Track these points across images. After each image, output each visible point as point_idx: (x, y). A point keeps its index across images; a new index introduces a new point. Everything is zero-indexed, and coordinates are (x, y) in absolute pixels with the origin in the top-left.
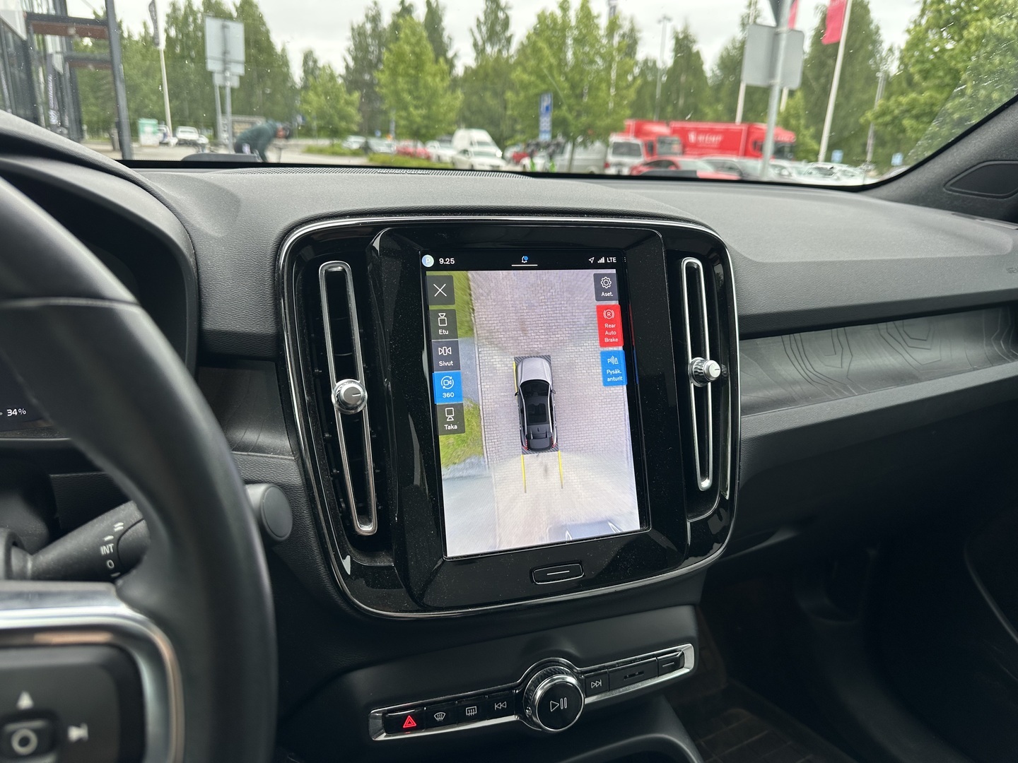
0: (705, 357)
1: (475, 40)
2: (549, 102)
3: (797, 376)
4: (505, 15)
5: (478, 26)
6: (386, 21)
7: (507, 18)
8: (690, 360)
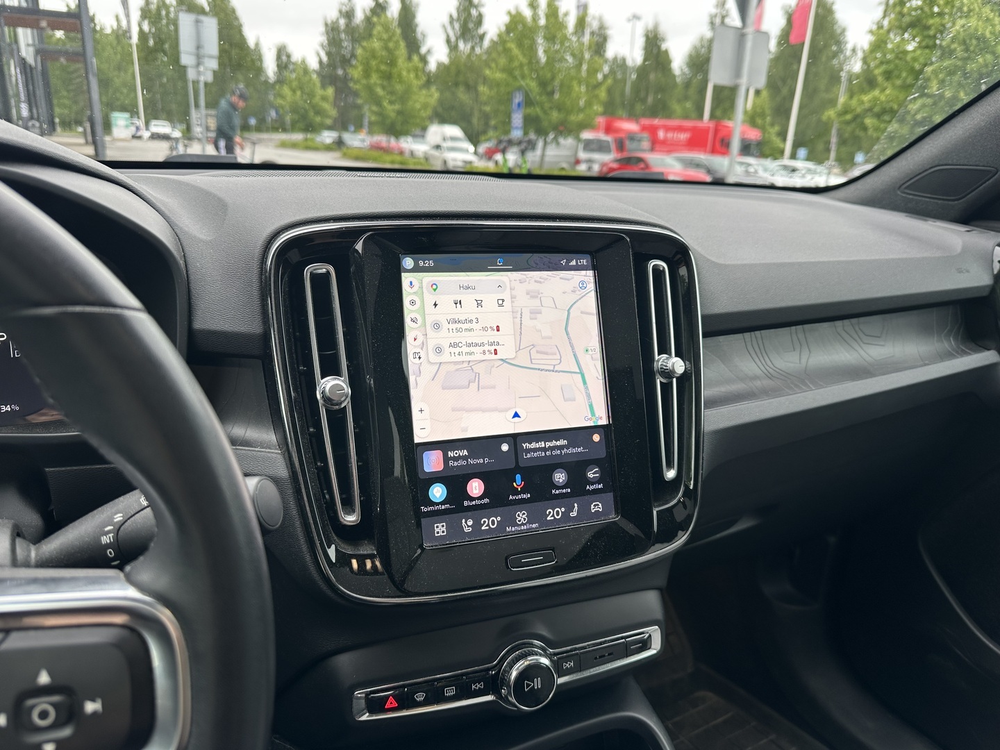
0: (670, 354)
1: (448, 36)
2: (521, 99)
3: (758, 372)
4: (478, 13)
5: (450, 22)
6: (359, 16)
7: (480, 16)
8: (657, 357)
